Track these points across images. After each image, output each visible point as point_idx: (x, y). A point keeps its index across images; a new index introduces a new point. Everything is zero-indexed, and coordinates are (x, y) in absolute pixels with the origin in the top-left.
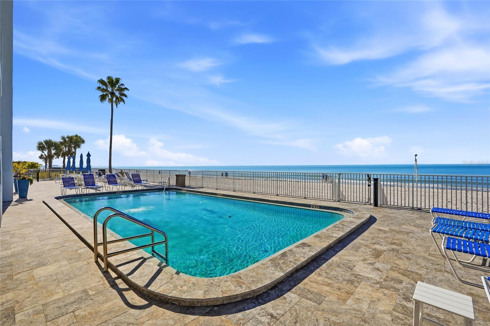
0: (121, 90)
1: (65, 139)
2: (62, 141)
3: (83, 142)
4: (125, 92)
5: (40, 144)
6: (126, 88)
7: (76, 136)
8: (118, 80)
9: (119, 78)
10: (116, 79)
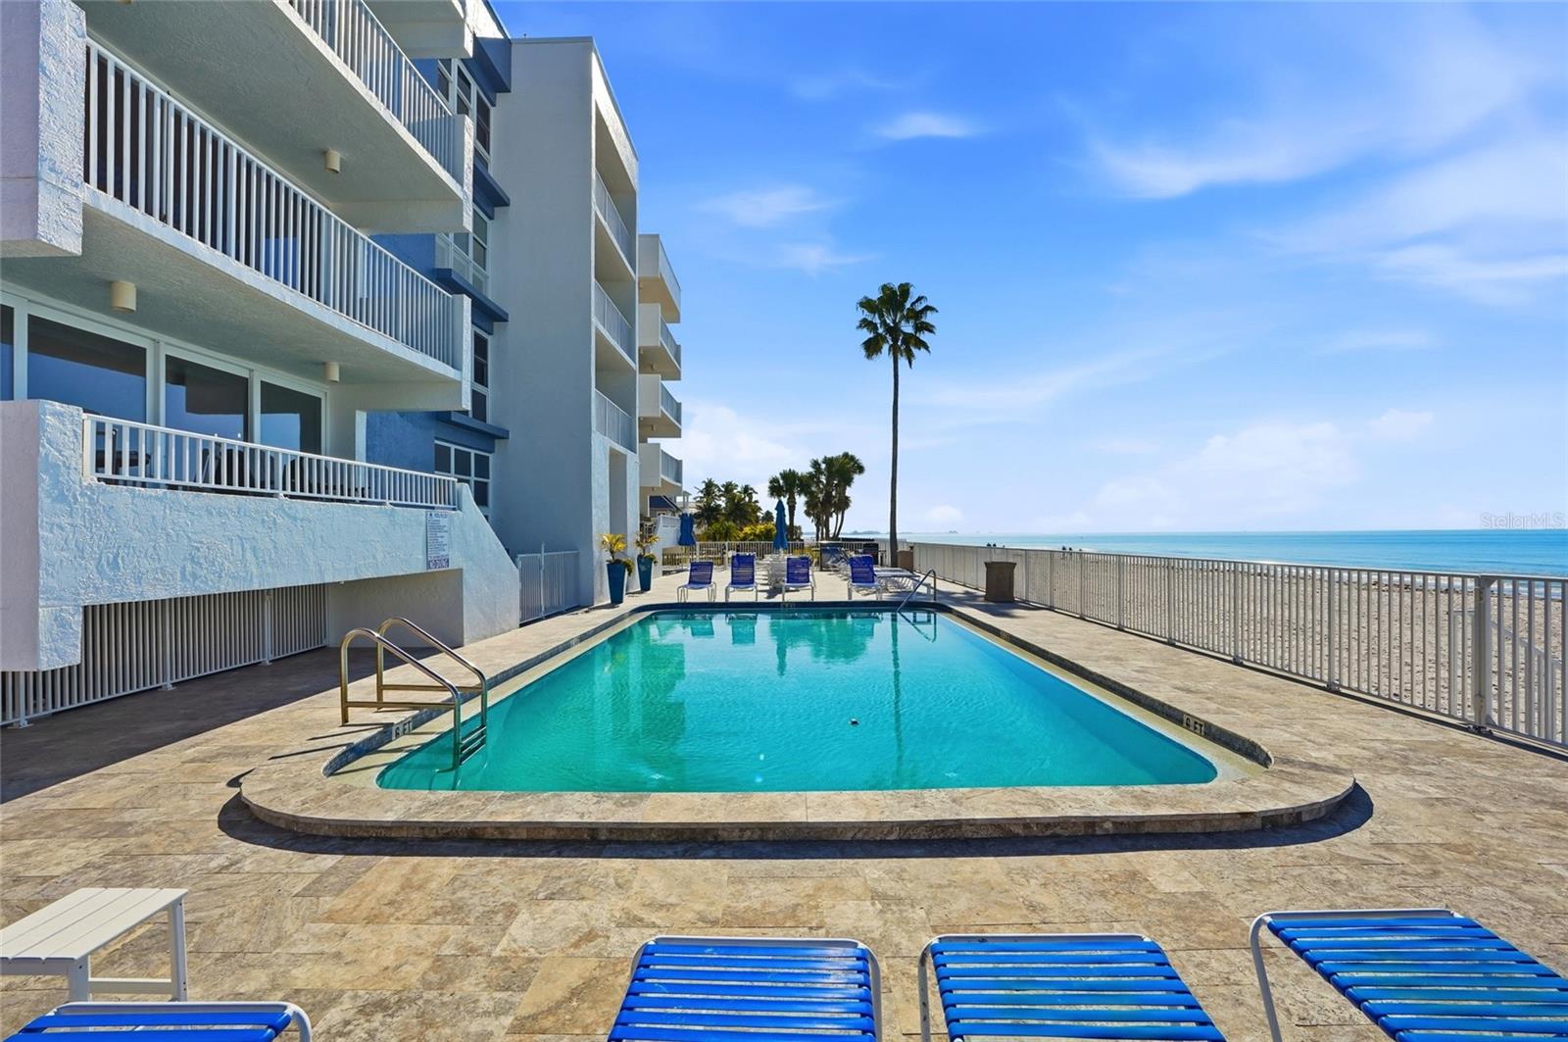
0: (916, 316)
1: (820, 465)
2: (812, 470)
3: (861, 469)
4: (929, 318)
5: (774, 481)
6: (928, 308)
7: (846, 455)
8: (905, 290)
9: (907, 284)
10: (901, 286)
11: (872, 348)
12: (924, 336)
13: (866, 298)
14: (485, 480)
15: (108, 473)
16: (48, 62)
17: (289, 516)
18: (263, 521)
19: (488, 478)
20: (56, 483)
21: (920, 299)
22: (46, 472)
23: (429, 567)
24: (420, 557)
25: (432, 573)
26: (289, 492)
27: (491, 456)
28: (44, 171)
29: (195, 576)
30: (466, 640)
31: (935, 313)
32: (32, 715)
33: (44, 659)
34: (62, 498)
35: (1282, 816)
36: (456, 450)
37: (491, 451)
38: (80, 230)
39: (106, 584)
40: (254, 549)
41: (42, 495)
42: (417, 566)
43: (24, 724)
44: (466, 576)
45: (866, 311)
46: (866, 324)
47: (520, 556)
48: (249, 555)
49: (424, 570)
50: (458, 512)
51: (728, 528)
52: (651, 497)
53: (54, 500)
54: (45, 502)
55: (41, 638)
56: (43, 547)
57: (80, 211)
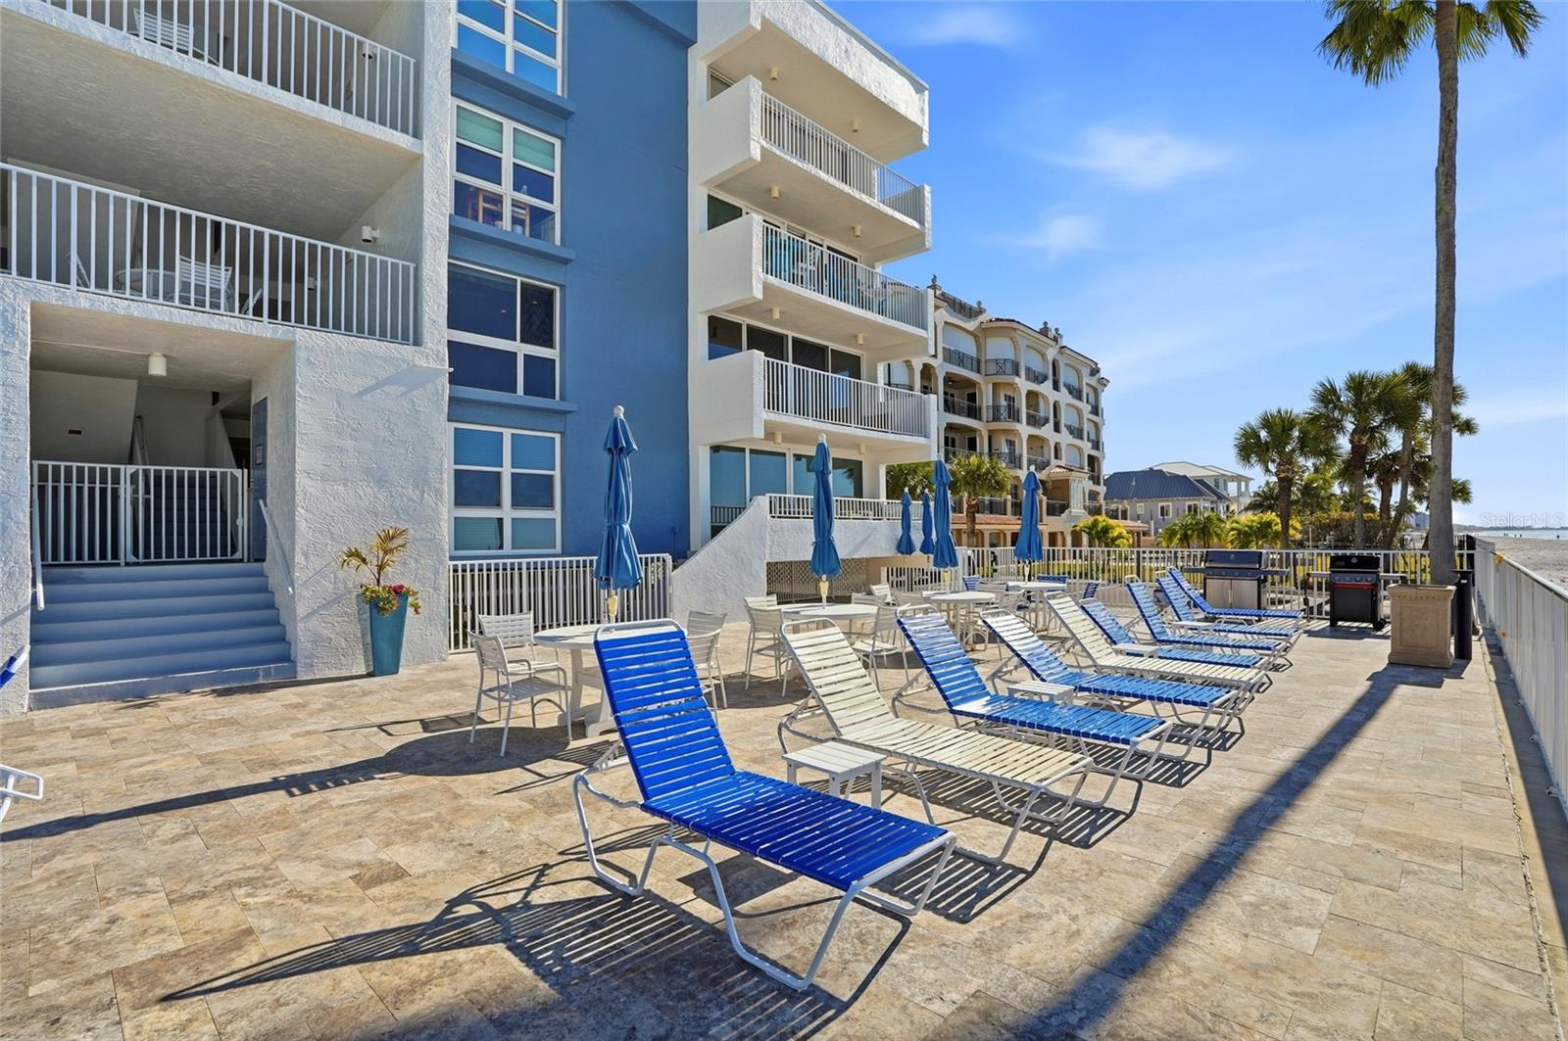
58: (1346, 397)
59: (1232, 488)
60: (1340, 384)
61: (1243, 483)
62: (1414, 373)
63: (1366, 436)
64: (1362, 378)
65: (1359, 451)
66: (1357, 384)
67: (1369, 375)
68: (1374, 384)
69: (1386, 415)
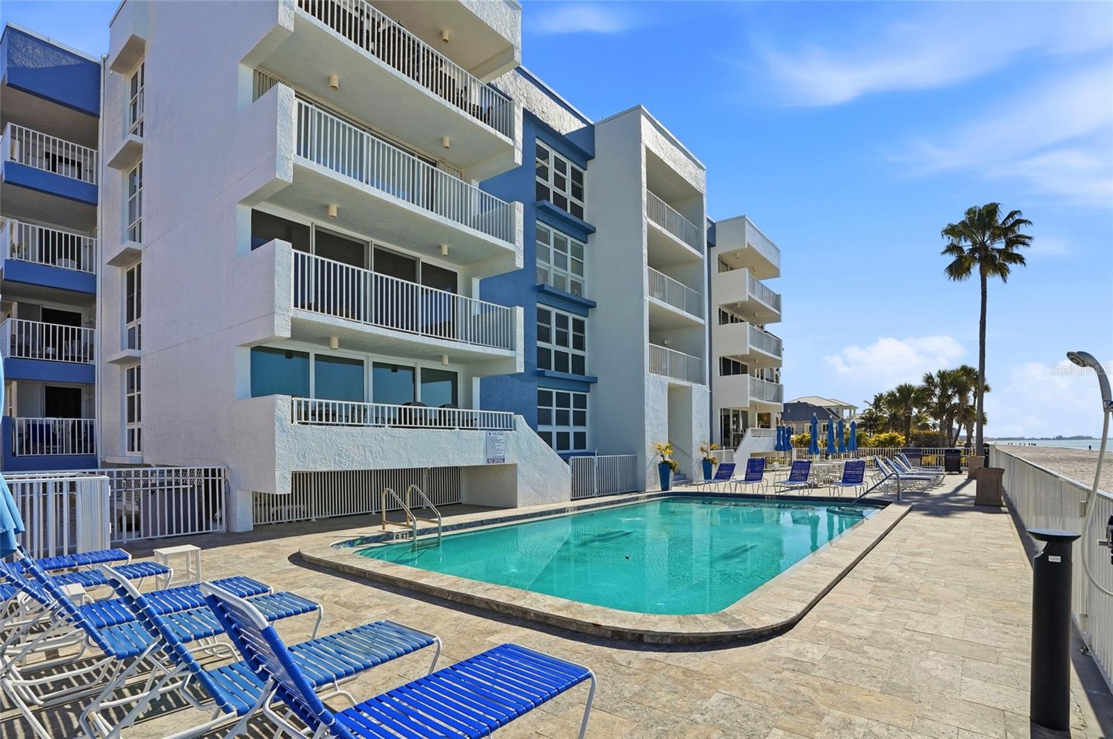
0: (1007, 231)
1: (932, 379)
6: (1021, 221)
9: (994, 204)
10: (988, 206)
11: (958, 270)
12: (1019, 250)
13: (949, 225)
14: (584, 410)
15: (303, 421)
16: (278, 268)
17: (390, 436)
18: (376, 438)
19: (586, 408)
20: (281, 425)
21: (1012, 215)
22: (277, 421)
23: (488, 462)
24: (482, 457)
25: (490, 466)
26: (392, 424)
27: (587, 394)
28: (277, 310)
29: (340, 462)
30: (519, 505)
31: (1029, 226)
32: (317, 517)
33: (278, 490)
34: (283, 431)
35: (627, 633)
36: (557, 393)
37: (588, 391)
38: (290, 328)
39: (301, 463)
40: (371, 452)
41: (276, 430)
42: (480, 460)
43: (314, 520)
44: (519, 468)
45: (951, 238)
46: (951, 249)
47: (572, 457)
48: (368, 453)
49: (485, 463)
50: (513, 431)
51: (860, 436)
52: (758, 414)
53: (281, 431)
54: (277, 432)
55: (277, 482)
56: (276, 449)
57: (289, 320)
58: (937, 380)
59: (846, 414)
60: (934, 374)
61: (852, 411)
62: (966, 370)
63: (945, 397)
64: (944, 373)
65: (941, 404)
66: (942, 375)
67: (947, 372)
68: (949, 374)
69: (953, 389)
